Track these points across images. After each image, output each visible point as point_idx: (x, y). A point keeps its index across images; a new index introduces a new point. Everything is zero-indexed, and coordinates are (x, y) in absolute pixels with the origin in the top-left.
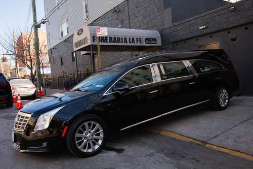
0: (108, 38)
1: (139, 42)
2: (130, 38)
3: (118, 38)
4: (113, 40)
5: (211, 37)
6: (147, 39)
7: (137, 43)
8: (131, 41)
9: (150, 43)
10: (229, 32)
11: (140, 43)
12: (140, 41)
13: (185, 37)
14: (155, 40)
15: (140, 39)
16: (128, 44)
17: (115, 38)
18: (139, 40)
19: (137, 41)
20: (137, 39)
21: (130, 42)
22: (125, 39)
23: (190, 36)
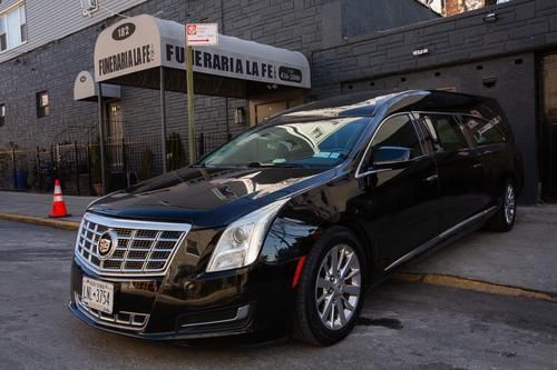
0: (201, 56)
1: (266, 74)
2: (248, 62)
3: (223, 57)
4: (212, 61)
5: (437, 74)
6: (283, 70)
7: (263, 75)
8: (251, 70)
9: (289, 80)
10: (480, 68)
11: (270, 76)
12: (270, 72)
13: (375, 71)
14: (298, 72)
15: (270, 67)
16: (245, 76)
17: (216, 57)
18: (266, 68)
19: (264, 71)
20: (264, 65)
21: (248, 73)
22: (239, 62)
23: (385, 71)
